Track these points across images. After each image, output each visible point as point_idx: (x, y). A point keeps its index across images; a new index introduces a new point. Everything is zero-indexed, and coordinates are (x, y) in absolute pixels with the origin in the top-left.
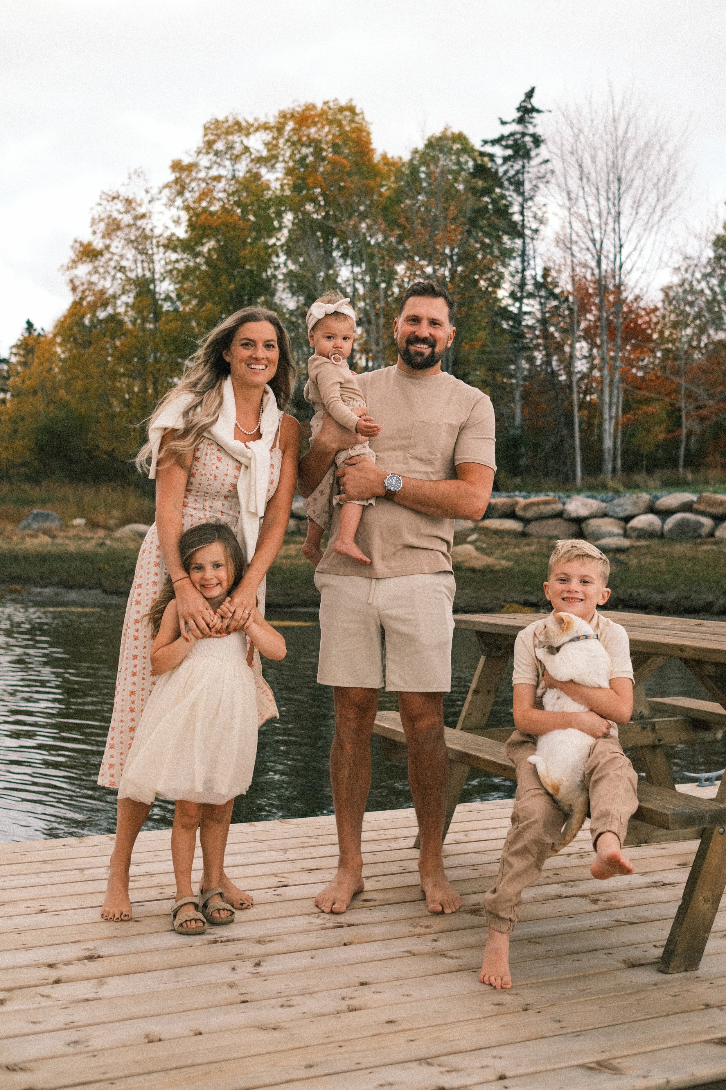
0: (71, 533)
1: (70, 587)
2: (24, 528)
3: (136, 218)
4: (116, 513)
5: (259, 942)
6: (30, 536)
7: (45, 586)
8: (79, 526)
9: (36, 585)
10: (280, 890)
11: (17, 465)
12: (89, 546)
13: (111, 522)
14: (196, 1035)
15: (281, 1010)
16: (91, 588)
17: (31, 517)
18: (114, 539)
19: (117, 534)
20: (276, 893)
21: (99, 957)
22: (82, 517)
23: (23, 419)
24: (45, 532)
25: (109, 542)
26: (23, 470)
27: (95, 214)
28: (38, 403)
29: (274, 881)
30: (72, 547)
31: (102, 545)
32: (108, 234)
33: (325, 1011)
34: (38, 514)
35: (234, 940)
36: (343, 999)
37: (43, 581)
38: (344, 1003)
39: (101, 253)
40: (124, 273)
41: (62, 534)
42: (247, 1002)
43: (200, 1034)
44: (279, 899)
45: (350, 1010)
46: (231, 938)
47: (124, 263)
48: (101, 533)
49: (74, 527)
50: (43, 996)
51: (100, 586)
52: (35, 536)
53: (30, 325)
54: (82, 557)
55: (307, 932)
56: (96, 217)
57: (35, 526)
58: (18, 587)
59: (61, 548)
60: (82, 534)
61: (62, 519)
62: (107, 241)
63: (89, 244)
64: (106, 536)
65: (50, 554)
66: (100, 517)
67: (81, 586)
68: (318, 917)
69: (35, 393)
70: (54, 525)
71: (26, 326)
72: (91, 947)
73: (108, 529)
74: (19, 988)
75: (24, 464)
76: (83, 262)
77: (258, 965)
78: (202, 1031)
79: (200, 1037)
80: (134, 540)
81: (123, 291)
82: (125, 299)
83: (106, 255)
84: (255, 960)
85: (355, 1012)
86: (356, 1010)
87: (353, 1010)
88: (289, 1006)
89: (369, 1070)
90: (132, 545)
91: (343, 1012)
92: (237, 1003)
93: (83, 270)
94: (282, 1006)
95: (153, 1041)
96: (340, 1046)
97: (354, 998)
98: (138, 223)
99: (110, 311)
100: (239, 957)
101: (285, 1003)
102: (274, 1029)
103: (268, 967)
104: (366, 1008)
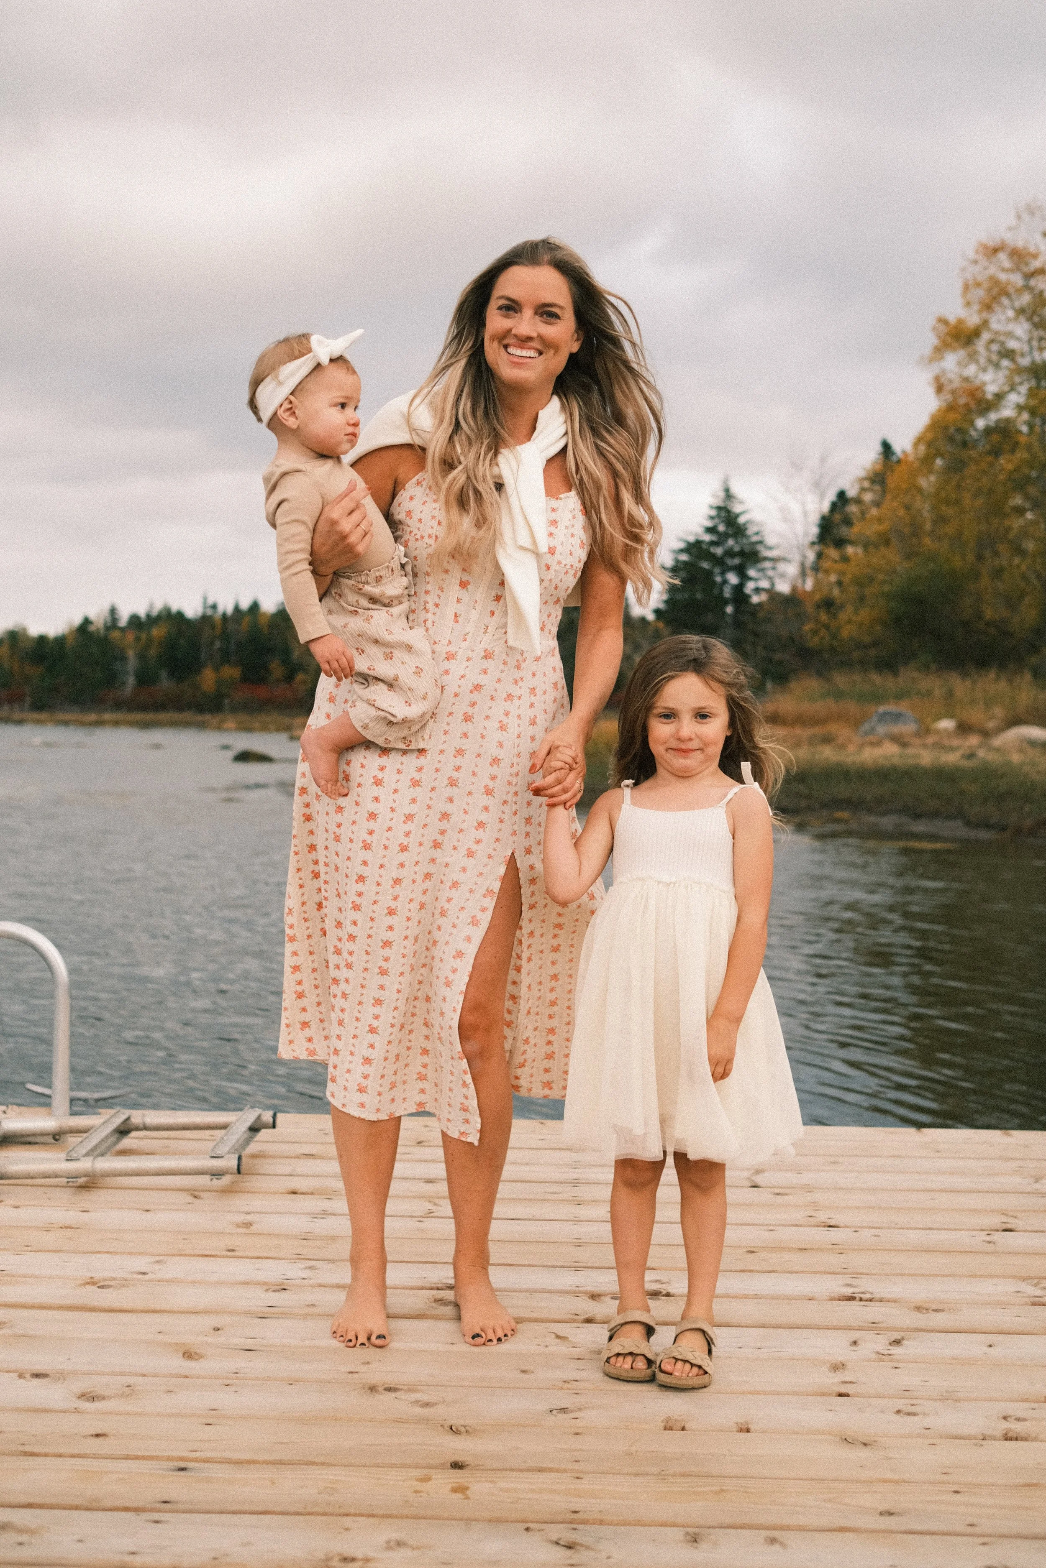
0: (930, 740)
1: (917, 816)
2: (866, 734)
3: (1028, 276)
4: (999, 712)
5: (918, 1309)
6: (872, 744)
7: (884, 814)
8: (946, 730)
9: (870, 811)
10: (998, 1237)
11: (867, 647)
12: (951, 759)
13: (991, 725)
14: (741, 1430)
15: (896, 1417)
16: (949, 818)
17: (875, 719)
18: (991, 749)
19: (998, 741)
20: (988, 1238)
21: (668, 1295)
22: (951, 716)
23: (871, 580)
24: (896, 739)
25: (982, 753)
26: (872, 652)
27: (968, 275)
28: (892, 556)
29: (996, 1221)
30: (926, 758)
31: (971, 756)
32: (988, 307)
33: (965, 1431)
34: (885, 714)
35: (881, 1300)
36: (1005, 1418)
37: (881, 806)
38: (1005, 1425)
39: (976, 333)
40: (1013, 360)
41: (917, 741)
42: (847, 1395)
43: (748, 1431)
44: (990, 1248)
45: (1007, 1438)
46: (877, 1296)
47: (1012, 344)
48: (974, 740)
49: (937, 732)
50: (558, 1337)
51: (960, 814)
52: (878, 744)
53: (887, 447)
54: (941, 774)
55: (1003, 1305)
56: (971, 282)
57: (882, 730)
58: (845, 815)
59: (911, 761)
60: (947, 742)
61: (920, 721)
62: (985, 315)
63: (960, 321)
64: (982, 745)
65: (894, 768)
66: (975, 716)
67: (934, 815)
68: (1036, 1285)
69: (887, 542)
70: (907, 728)
71: (879, 448)
72: (665, 1279)
73: (986, 734)
74: (536, 1320)
75: (875, 644)
76: (954, 349)
77: (897, 1342)
78: (752, 1427)
79: (744, 1435)
80: (1021, 750)
81: (1013, 388)
82: (1014, 398)
83: (986, 336)
84: (897, 1335)
85: (1014, 1443)
86: (1017, 1439)
87: (1011, 1439)
88: (909, 1414)
89: (984, 1540)
90: (1016, 758)
91: (994, 1438)
92: (830, 1395)
93: (951, 362)
94: (898, 1412)
95: (671, 1429)
96: (956, 1492)
97: (1025, 1420)
98: (1033, 282)
99: (993, 416)
100: (874, 1327)
101: (906, 1409)
102: (865, 1444)
103: (911, 1349)
104: (1035, 1439)
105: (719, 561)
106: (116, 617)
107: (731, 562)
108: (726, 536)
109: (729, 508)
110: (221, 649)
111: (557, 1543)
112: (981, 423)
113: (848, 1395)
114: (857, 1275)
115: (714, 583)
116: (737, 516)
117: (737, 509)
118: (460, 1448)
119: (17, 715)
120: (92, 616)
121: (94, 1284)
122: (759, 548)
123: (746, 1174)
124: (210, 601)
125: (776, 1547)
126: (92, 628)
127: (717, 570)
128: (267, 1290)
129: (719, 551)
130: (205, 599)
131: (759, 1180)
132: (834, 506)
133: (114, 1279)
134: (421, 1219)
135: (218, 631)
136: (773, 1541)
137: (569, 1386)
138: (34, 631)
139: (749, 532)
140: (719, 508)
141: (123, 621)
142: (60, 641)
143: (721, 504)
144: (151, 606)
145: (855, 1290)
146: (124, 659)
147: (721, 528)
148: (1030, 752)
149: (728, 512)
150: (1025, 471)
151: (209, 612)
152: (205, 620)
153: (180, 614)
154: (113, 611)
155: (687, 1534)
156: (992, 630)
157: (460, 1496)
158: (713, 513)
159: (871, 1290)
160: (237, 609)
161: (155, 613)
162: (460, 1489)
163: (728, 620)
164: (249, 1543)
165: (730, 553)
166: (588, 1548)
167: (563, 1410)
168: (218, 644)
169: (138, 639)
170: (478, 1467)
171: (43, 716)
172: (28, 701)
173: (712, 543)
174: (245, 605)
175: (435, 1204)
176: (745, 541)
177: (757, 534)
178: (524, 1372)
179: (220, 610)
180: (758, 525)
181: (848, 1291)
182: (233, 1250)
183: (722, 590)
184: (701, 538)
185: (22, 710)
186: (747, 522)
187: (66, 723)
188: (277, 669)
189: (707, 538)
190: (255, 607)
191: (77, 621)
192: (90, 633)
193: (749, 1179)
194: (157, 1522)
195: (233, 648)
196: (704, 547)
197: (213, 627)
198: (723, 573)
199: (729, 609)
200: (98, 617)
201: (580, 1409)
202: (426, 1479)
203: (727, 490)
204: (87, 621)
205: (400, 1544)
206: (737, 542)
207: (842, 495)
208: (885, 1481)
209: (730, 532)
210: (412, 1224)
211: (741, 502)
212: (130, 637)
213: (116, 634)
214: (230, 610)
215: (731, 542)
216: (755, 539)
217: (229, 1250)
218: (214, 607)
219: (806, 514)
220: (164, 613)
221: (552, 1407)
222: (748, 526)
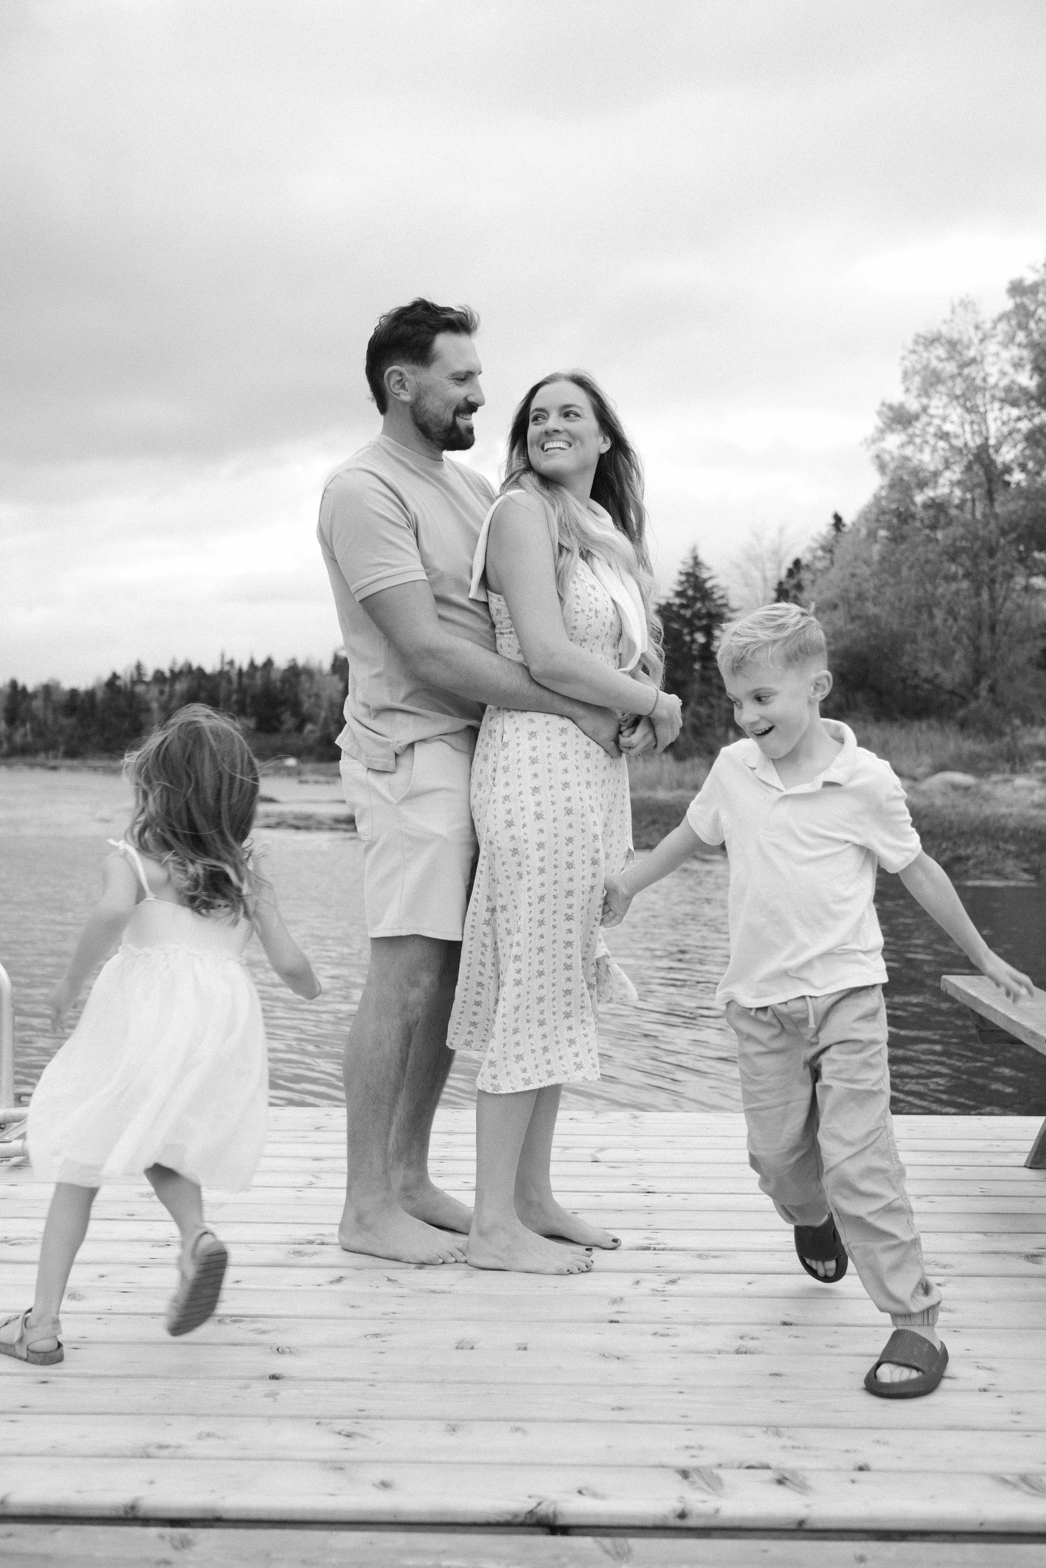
3: (963, 365)
4: (927, 760)
13: (919, 771)
14: (519, 1349)
15: (651, 1338)
18: (918, 792)
19: (924, 786)
27: (907, 363)
28: (843, 619)
32: (925, 391)
35: (672, 1250)
36: (742, 1338)
38: (741, 1342)
39: (917, 417)
40: (948, 440)
43: (525, 1349)
45: (738, 1352)
46: (669, 1246)
47: (947, 427)
50: (389, 1280)
53: (838, 519)
56: (910, 369)
62: (925, 401)
63: (902, 406)
66: (906, 763)
69: (835, 607)
71: (832, 521)
76: (894, 431)
77: (673, 1282)
78: (529, 1346)
79: (522, 1352)
80: (944, 794)
81: (947, 466)
82: (949, 476)
83: (924, 419)
84: (674, 1276)
85: (743, 1355)
86: (746, 1353)
87: (741, 1353)
88: (663, 1335)
89: (689, 1427)
90: (939, 801)
91: (727, 1352)
92: (603, 1322)
93: (893, 442)
94: (655, 1334)
95: (462, 1348)
96: (681, 1392)
97: (758, 1339)
98: (966, 371)
99: (930, 493)
100: (658, 1270)
101: (661, 1331)
102: (618, 1358)
103: (684, 1286)
104: (761, 1353)
105: (688, 622)
106: (142, 672)
107: (697, 623)
108: (694, 599)
109: (697, 574)
110: (237, 702)
111: (339, 1433)
112: (919, 498)
113: (617, 1322)
114: (657, 1230)
115: (685, 642)
116: (705, 581)
117: (705, 575)
118: (279, 1364)
119: (52, 763)
120: (120, 672)
121: (6, 1242)
122: (724, 610)
123: (591, 1151)
124: (227, 659)
125: (519, 1434)
126: (119, 683)
127: (686, 631)
128: (153, 1246)
129: (688, 613)
130: (223, 656)
131: (600, 1156)
132: (791, 573)
133: (24, 1238)
134: (299, 1189)
135: (235, 686)
136: (517, 1429)
137: (387, 1317)
138: (67, 684)
139: (715, 596)
140: (688, 574)
141: (149, 675)
142: (91, 694)
143: (690, 570)
144: (174, 662)
145: (652, 1242)
146: (148, 710)
147: (690, 592)
148: (952, 795)
149: (697, 577)
150: (958, 543)
151: (227, 668)
152: (222, 674)
153: (200, 670)
154: (139, 667)
155: (449, 1425)
156: (926, 686)
157: (270, 1399)
158: (683, 578)
159: (665, 1242)
160: (252, 665)
161: (177, 669)
162: (273, 1395)
163: (696, 675)
164: (83, 1437)
165: (697, 615)
166: (364, 1436)
167: (376, 1335)
168: (234, 697)
169: (162, 692)
170: (291, 1378)
171: (75, 762)
172: (62, 749)
173: (682, 606)
174: (260, 661)
175: (317, 1177)
176: (712, 604)
177: (722, 597)
178: (353, 1307)
179: (237, 665)
180: (723, 589)
181: (645, 1243)
182: (133, 1215)
183: (690, 649)
184: (671, 601)
185: (56, 757)
186: (713, 587)
187: (95, 769)
188: (289, 721)
189: (677, 601)
190: (269, 663)
191: (106, 676)
192: (119, 687)
193: (592, 1155)
194: (12, 1421)
195: (248, 700)
196: (675, 609)
197: (230, 681)
198: (691, 633)
199: (697, 666)
200: (126, 673)
201: (390, 1335)
202: (247, 1387)
203: (695, 558)
204: (115, 677)
205: (209, 1435)
206: (704, 605)
207: (797, 563)
208: (626, 1385)
209: (698, 595)
210: (292, 1193)
211: (709, 569)
212: (154, 691)
213: (140, 689)
214: (245, 666)
215: (699, 605)
216: (720, 602)
217: (129, 1215)
218: (231, 663)
219: (765, 579)
220: (185, 670)
221: (368, 1333)
222: (715, 590)
